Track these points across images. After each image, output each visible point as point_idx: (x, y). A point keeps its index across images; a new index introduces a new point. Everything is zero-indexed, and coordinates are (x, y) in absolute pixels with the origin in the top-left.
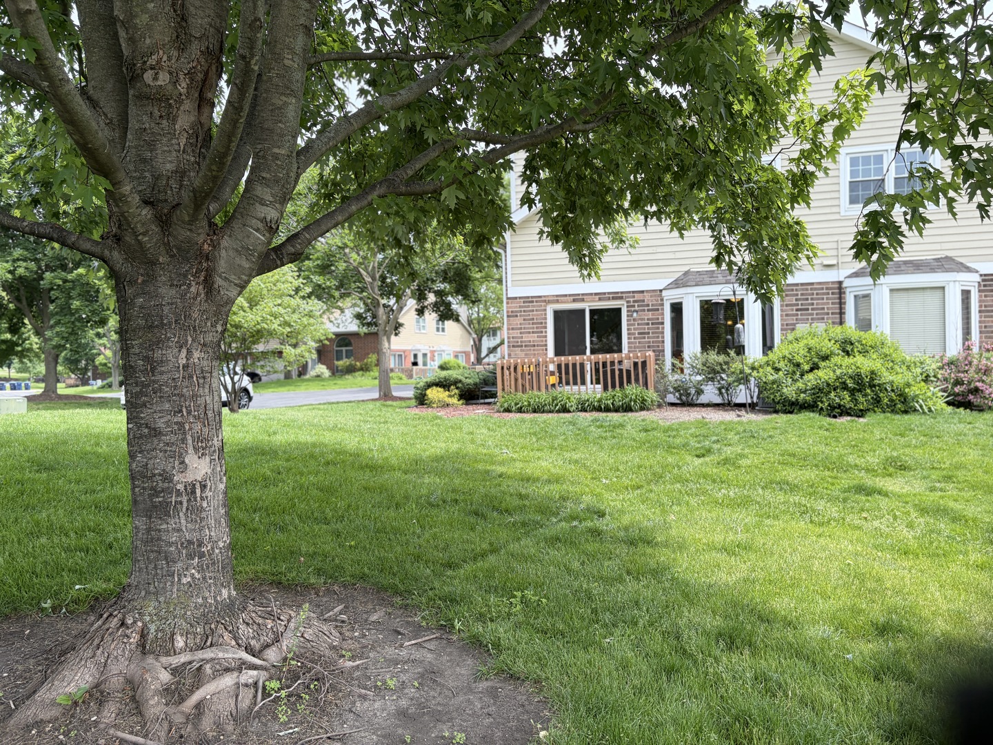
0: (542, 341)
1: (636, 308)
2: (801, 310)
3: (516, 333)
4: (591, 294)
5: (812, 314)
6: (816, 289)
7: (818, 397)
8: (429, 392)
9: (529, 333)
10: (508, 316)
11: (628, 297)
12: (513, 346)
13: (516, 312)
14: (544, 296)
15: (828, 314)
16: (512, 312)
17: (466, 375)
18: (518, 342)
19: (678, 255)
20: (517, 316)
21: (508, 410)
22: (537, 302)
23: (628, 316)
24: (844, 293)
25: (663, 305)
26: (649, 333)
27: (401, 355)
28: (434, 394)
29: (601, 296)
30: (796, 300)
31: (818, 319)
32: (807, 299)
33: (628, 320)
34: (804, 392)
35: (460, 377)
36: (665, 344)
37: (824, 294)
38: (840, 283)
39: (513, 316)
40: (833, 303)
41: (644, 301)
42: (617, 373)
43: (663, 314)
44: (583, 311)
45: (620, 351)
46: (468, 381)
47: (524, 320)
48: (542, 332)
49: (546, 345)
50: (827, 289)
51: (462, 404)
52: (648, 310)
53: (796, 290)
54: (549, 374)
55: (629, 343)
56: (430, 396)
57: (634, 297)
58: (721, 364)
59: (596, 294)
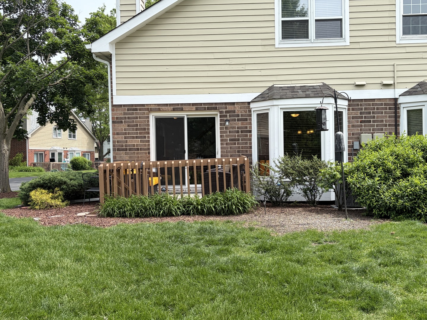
0: (145, 145)
1: (228, 118)
2: (364, 122)
3: (121, 138)
4: (189, 104)
5: (373, 126)
6: (376, 104)
7: (416, 203)
8: (32, 193)
9: (133, 138)
10: (113, 122)
11: (221, 108)
12: (118, 150)
13: (121, 118)
14: (147, 105)
15: (386, 125)
16: (117, 118)
17: (71, 177)
18: (122, 146)
19: (263, 73)
20: (121, 122)
21: (110, 215)
22: (140, 110)
23: (221, 124)
24: (399, 108)
25: (250, 115)
26: (238, 140)
27: (42, 154)
28: (37, 195)
29: (198, 106)
30: (361, 113)
31: (378, 130)
32: (370, 113)
33: (221, 128)
34: (402, 197)
35: (65, 179)
36: (253, 150)
37: (383, 109)
38: (396, 100)
39: (118, 122)
40: (390, 117)
41: (234, 112)
42: (217, 176)
43: (251, 124)
44: (182, 119)
45: (214, 156)
46: (73, 182)
47: (128, 126)
48: (145, 137)
49: (149, 149)
50: (385, 104)
51: (66, 205)
52: (238, 120)
53: (361, 105)
54: (152, 175)
55: (222, 148)
56: (33, 197)
57: (226, 108)
58: (307, 168)
59: (193, 104)
